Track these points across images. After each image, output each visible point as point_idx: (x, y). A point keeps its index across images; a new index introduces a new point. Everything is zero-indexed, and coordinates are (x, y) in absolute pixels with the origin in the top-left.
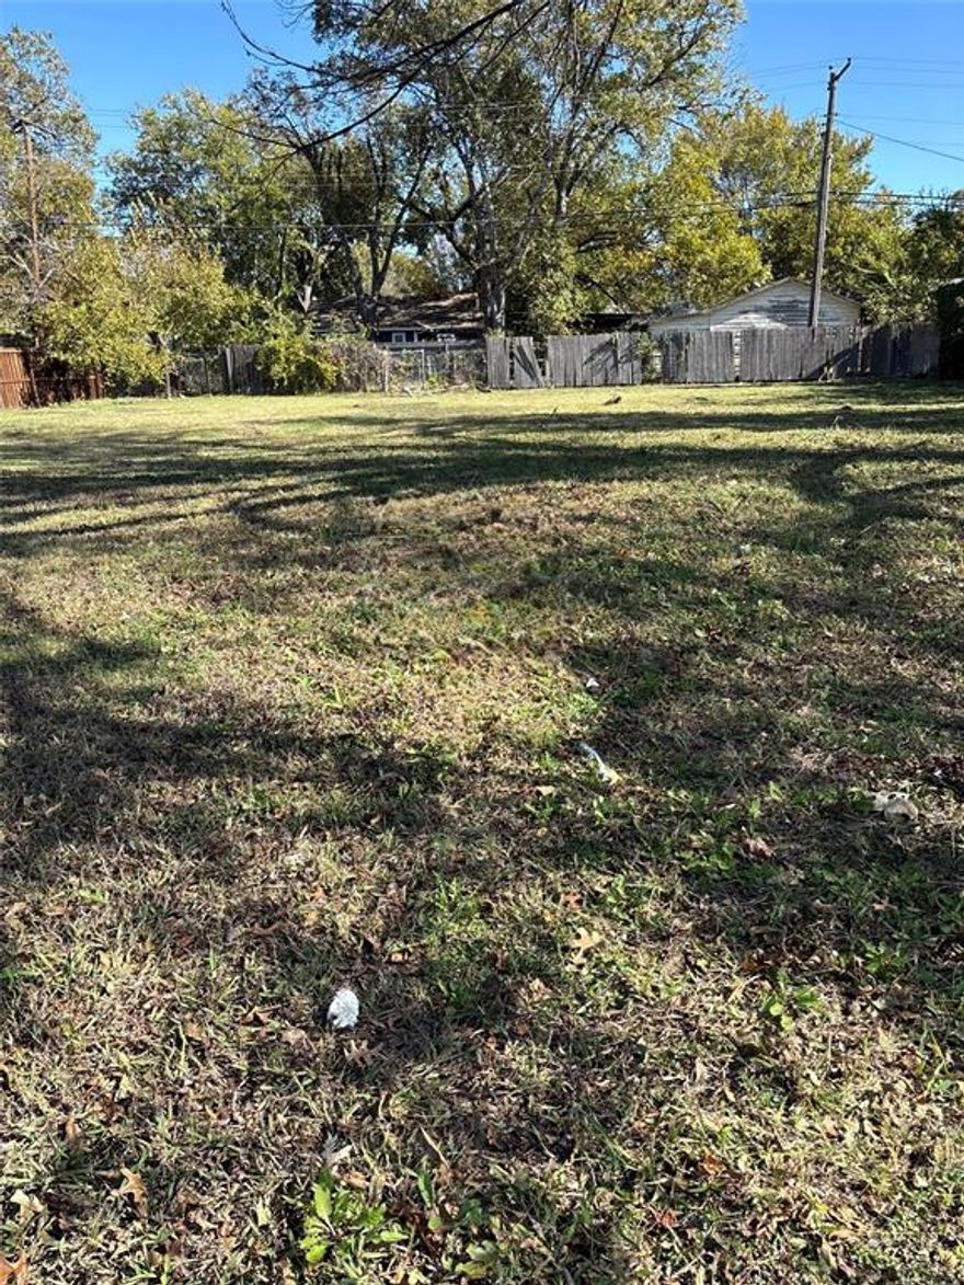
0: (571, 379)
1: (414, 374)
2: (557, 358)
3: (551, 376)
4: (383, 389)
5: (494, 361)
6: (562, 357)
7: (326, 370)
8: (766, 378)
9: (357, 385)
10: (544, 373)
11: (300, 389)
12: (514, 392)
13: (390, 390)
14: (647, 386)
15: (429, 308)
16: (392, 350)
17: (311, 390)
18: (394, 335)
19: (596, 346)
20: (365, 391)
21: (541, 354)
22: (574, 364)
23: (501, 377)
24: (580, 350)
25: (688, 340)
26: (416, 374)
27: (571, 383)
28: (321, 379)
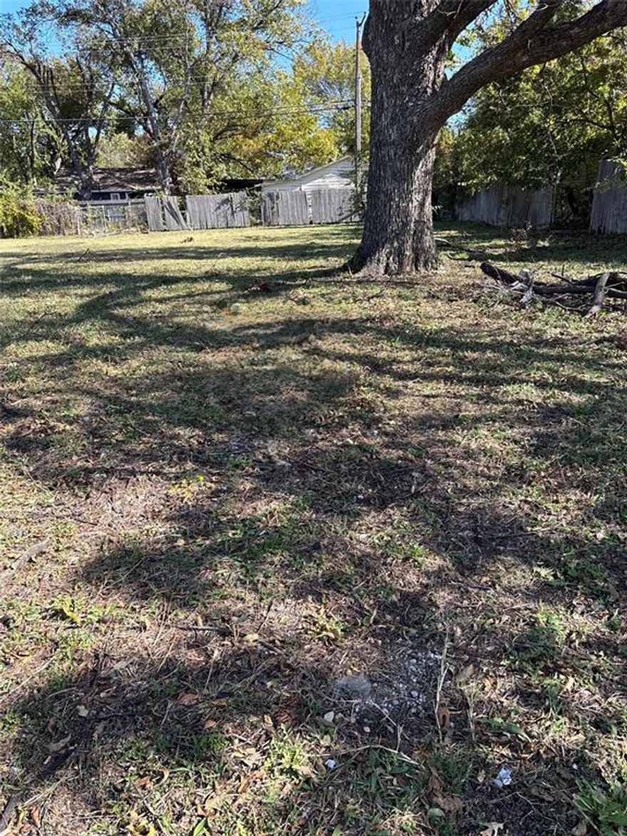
0: (205, 224)
1: (98, 221)
2: (193, 211)
3: (191, 222)
4: (77, 233)
5: (151, 212)
6: (197, 209)
7: (33, 221)
8: (330, 221)
9: (58, 230)
10: (185, 219)
11: (18, 234)
12: (168, 233)
13: (82, 232)
14: (253, 228)
15: (140, 174)
16: (81, 206)
17: (25, 235)
18: (111, 195)
19: (220, 201)
20: (64, 234)
21: (183, 207)
22: (205, 214)
23: (157, 224)
24: (209, 206)
25: (278, 197)
26: (100, 222)
27: (204, 227)
28: (31, 228)
